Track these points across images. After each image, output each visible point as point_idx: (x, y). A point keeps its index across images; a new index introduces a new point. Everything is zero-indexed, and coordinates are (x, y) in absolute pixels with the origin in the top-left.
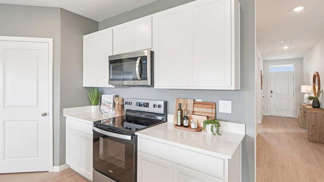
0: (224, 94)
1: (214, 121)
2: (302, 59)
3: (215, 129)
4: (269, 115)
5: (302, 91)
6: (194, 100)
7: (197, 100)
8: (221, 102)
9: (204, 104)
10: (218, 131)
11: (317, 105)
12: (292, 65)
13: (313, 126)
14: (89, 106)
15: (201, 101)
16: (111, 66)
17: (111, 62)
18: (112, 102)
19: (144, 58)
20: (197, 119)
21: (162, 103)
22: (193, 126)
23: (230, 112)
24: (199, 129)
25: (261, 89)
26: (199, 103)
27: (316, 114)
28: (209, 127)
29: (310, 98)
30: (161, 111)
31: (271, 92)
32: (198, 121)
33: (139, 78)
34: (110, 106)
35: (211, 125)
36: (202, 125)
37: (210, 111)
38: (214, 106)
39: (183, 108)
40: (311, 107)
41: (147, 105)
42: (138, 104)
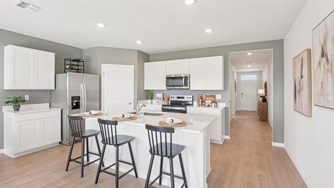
0: (218, 92)
1: (215, 102)
2: (261, 72)
3: (215, 104)
4: (241, 110)
5: (259, 93)
6: (206, 95)
7: (207, 95)
8: (217, 95)
9: (210, 96)
10: (216, 105)
11: (264, 100)
12: (255, 76)
13: (262, 112)
14: (147, 100)
15: (209, 95)
16: (167, 80)
17: (167, 78)
18: (162, 97)
19: (187, 77)
20: (208, 102)
21: (191, 97)
22: (207, 104)
23: (220, 99)
24: (209, 106)
25: (235, 92)
26: (208, 96)
27: (264, 105)
28: (213, 104)
29: (261, 97)
30: (191, 100)
31: (242, 94)
32: (208, 103)
33: (184, 85)
34: (161, 99)
35: (214, 103)
36: (210, 104)
37: (213, 99)
38: (214, 97)
39: (202, 98)
40: (262, 102)
41: (183, 98)
42: (178, 98)
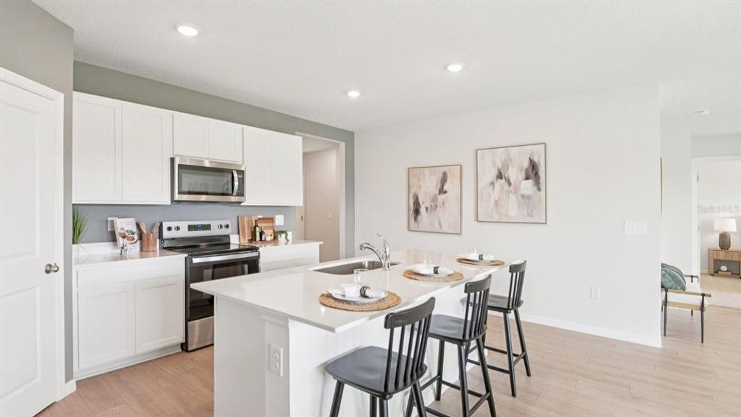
7: (258, 217)
8: (276, 216)
9: (264, 220)
15: (261, 217)
21: (229, 223)
23: (282, 224)
26: (261, 219)
34: (133, 239)
37: (271, 225)
38: (272, 220)
41: (208, 227)
42: (191, 228)
